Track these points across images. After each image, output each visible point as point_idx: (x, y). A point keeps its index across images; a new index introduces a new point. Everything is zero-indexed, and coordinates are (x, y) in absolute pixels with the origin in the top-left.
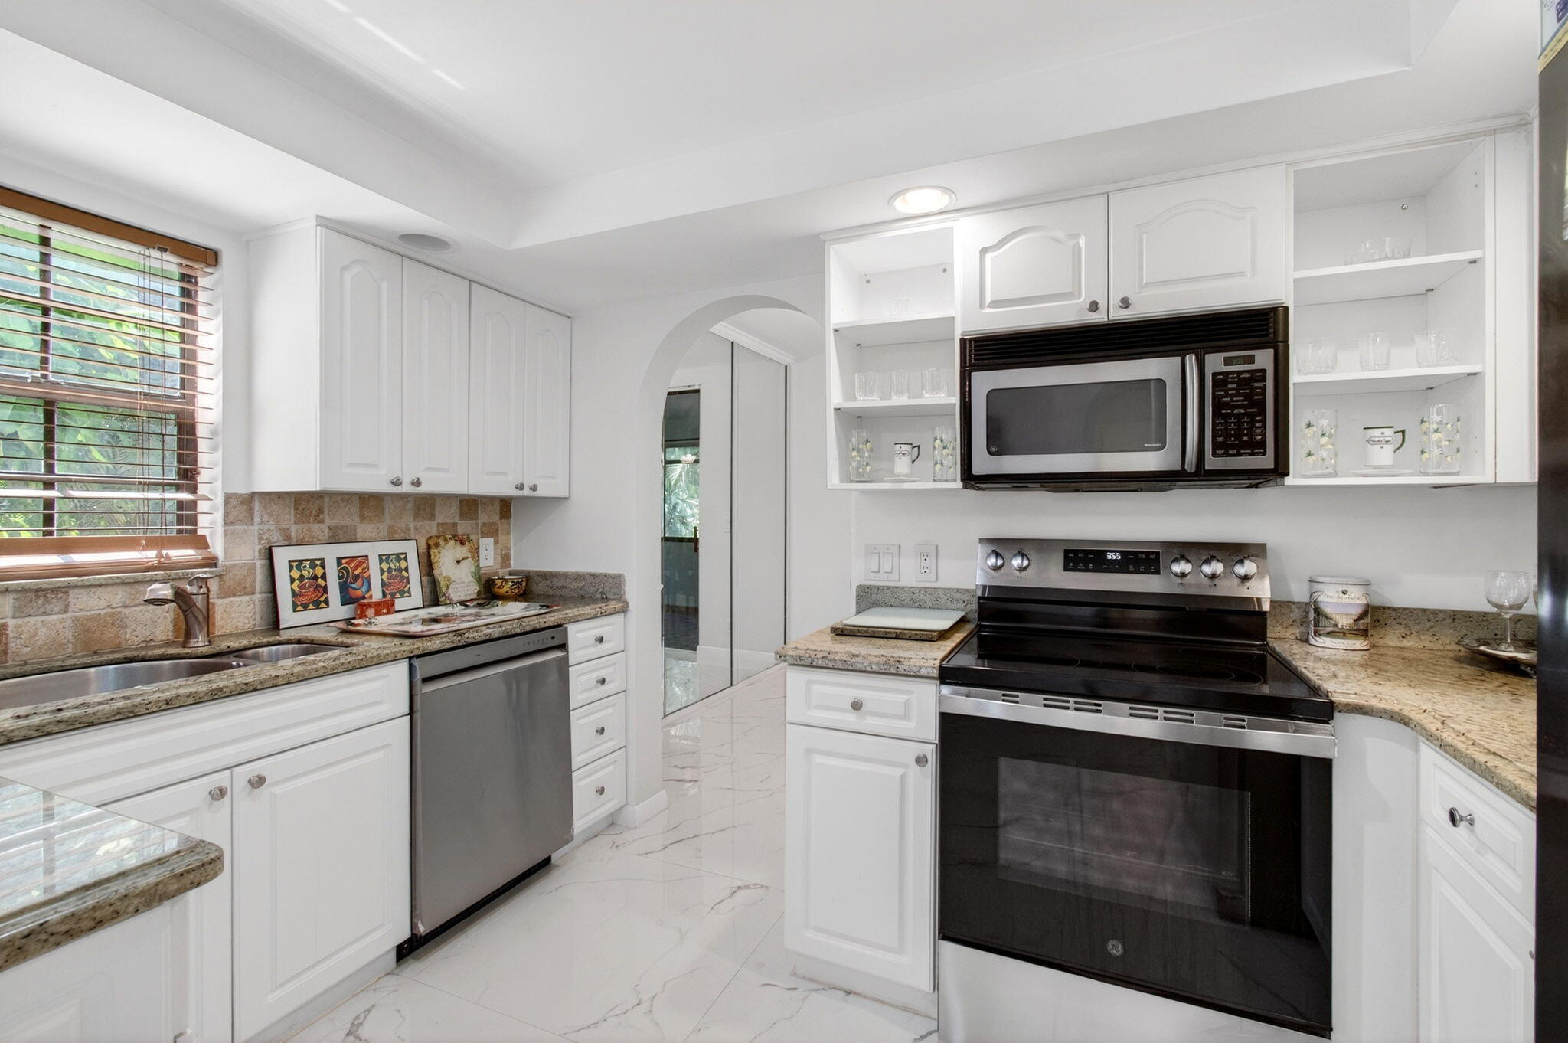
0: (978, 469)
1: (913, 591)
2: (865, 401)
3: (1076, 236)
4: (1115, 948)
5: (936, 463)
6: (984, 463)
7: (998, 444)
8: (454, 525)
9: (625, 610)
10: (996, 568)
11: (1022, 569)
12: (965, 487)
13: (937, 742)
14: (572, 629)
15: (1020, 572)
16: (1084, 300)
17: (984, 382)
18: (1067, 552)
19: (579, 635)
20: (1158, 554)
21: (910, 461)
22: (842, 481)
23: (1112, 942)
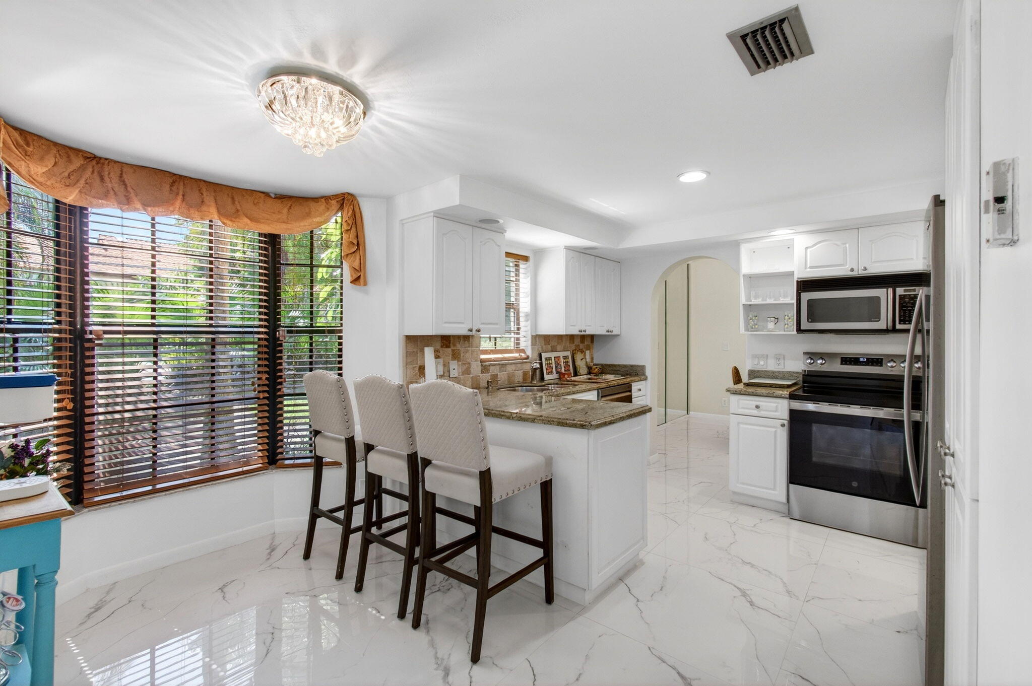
0: (802, 328)
1: (773, 372)
2: (754, 301)
3: (845, 244)
4: (855, 484)
5: (785, 325)
6: (805, 325)
7: (812, 318)
8: (579, 345)
9: (646, 379)
10: (810, 364)
11: (822, 364)
12: (797, 333)
13: (788, 419)
14: (633, 384)
15: (820, 365)
16: (848, 267)
17: (806, 296)
18: (842, 358)
19: (635, 387)
20: (882, 359)
21: (774, 324)
22: (745, 331)
23: (854, 482)
